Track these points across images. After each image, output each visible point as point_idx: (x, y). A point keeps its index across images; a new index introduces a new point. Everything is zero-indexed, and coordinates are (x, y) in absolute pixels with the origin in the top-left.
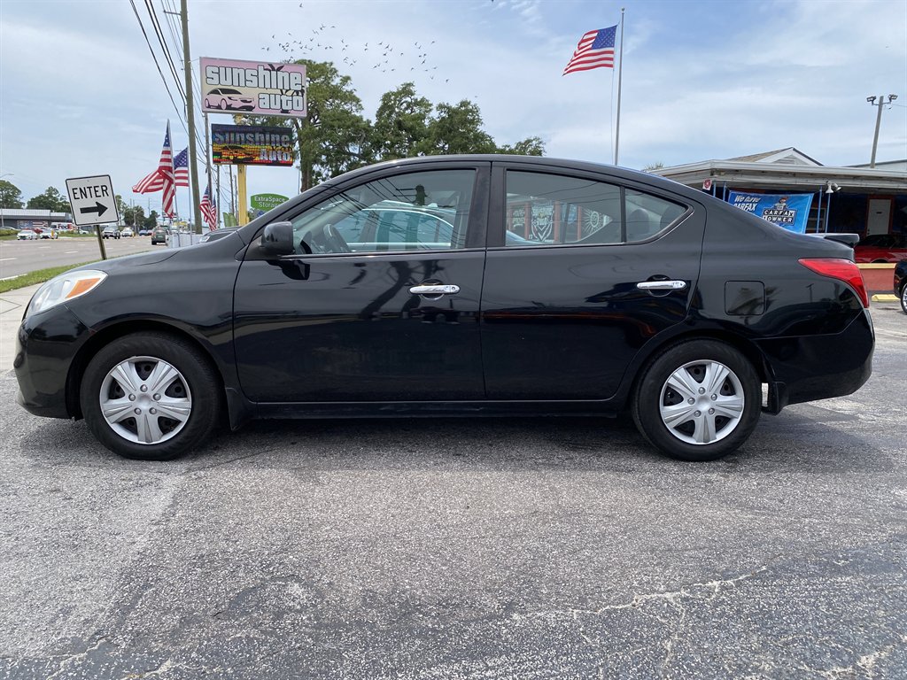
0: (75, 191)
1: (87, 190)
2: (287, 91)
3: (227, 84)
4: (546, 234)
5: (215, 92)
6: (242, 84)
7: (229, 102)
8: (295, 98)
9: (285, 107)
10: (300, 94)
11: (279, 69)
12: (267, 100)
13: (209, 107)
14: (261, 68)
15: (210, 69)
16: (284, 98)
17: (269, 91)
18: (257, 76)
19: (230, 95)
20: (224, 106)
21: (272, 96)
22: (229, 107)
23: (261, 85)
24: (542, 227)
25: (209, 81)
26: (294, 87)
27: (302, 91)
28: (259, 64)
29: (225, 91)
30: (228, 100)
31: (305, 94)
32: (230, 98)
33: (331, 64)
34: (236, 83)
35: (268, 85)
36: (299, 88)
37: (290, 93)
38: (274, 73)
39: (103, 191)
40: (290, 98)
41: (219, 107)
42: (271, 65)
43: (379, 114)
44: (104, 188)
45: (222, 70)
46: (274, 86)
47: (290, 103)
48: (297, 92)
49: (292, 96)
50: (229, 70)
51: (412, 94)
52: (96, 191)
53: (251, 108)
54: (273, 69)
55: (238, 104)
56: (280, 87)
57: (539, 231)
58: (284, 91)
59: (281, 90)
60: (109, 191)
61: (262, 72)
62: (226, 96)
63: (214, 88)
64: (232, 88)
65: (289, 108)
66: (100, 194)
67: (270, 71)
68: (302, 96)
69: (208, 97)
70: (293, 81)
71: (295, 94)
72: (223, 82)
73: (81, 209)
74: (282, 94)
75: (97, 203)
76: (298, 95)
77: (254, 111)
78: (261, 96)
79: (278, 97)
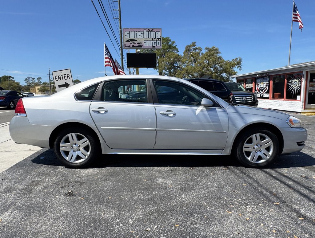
0: (56, 77)
1: (61, 76)
2: (154, 39)
4: (265, 91)
5: (128, 41)
6: (138, 37)
7: (133, 44)
8: (158, 41)
10: (159, 40)
11: (152, 31)
12: (147, 43)
13: (126, 47)
14: (145, 31)
15: (126, 32)
16: (153, 42)
17: (148, 39)
18: (144, 34)
20: (131, 46)
21: (149, 41)
22: (133, 46)
23: (145, 37)
24: (262, 88)
25: (126, 37)
26: (157, 37)
27: (160, 39)
28: (144, 29)
29: (132, 40)
31: (161, 40)
32: (133, 43)
33: (169, 38)
34: (136, 37)
35: (147, 37)
36: (159, 37)
38: (150, 32)
39: (68, 76)
40: (156, 42)
41: (129, 47)
42: (149, 29)
43: (184, 53)
44: (68, 75)
45: (131, 32)
46: (150, 37)
48: (158, 39)
49: (156, 41)
50: (133, 32)
52: (65, 77)
53: (141, 46)
54: (149, 31)
55: (137, 45)
56: (152, 37)
57: (260, 90)
58: (153, 39)
60: (70, 77)
62: (132, 42)
63: (128, 39)
64: (134, 39)
65: (155, 45)
66: (66, 78)
67: (148, 31)
68: (160, 40)
69: (125, 43)
70: (157, 35)
71: (157, 40)
72: (131, 37)
73: (59, 85)
74: (153, 40)
75: (65, 82)
76: (158, 40)
77: (142, 47)
78: (145, 42)
79: (151, 41)
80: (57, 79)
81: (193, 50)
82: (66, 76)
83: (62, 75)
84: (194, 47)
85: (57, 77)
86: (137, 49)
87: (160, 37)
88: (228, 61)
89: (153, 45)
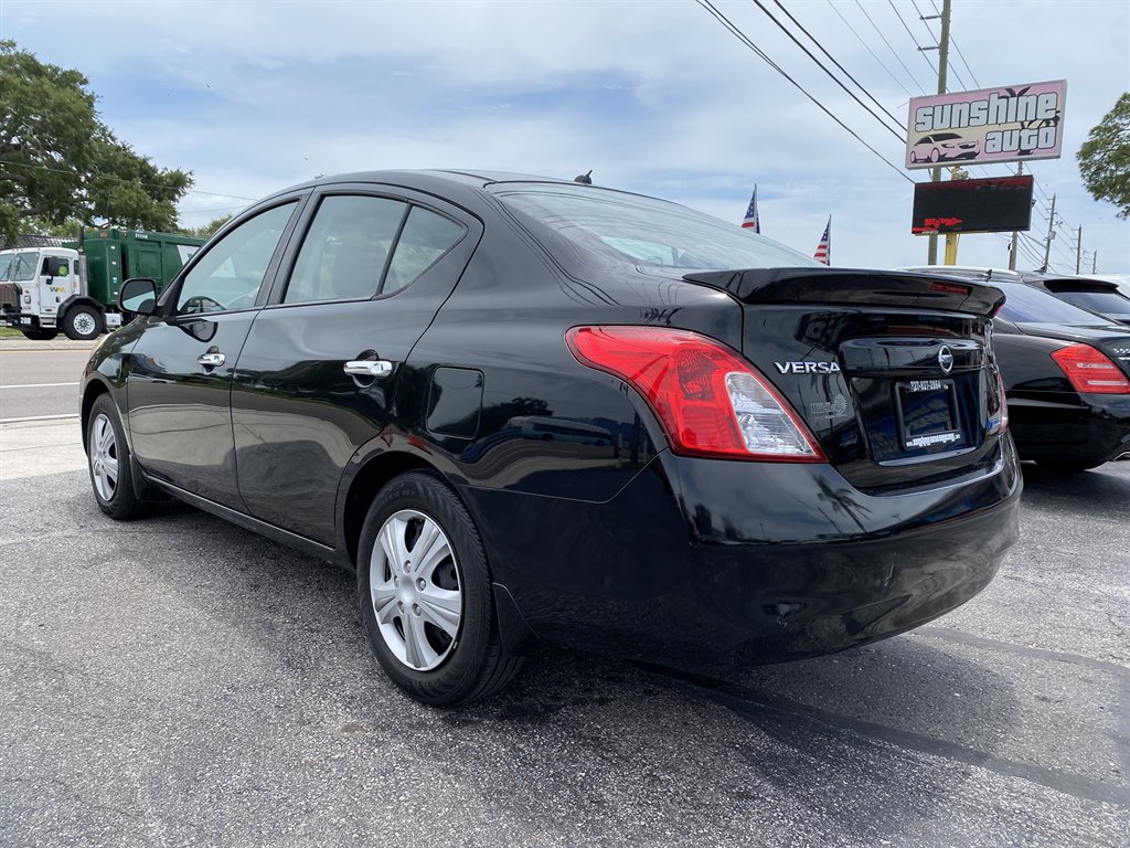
2: (1031, 122)
3: (942, 128)
5: (926, 140)
6: (964, 122)
7: (943, 151)
8: (1043, 131)
9: (1024, 146)
10: (1052, 123)
11: (1021, 94)
12: (998, 142)
13: (915, 161)
14: (994, 97)
15: (921, 112)
16: (1024, 134)
17: (1003, 128)
18: (987, 109)
19: (945, 142)
20: (935, 158)
21: (1007, 135)
22: (942, 158)
23: (991, 121)
25: (919, 127)
26: (1042, 115)
27: (1056, 119)
28: (991, 91)
29: (938, 138)
30: (940, 148)
31: (1061, 123)
32: (944, 146)
34: (955, 124)
35: (1002, 119)
36: (1052, 115)
37: (1035, 125)
38: (1013, 100)
40: (1035, 132)
41: (929, 160)
42: (1009, 90)
45: (938, 110)
46: (1011, 118)
47: (1034, 139)
48: (1047, 121)
49: (1038, 128)
50: (947, 109)
53: (972, 155)
54: (1013, 95)
55: (954, 152)
56: (1021, 117)
58: (1026, 124)
59: (1022, 123)
61: (995, 102)
62: (938, 144)
63: (924, 135)
64: (949, 131)
65: (1033, 145)
67: (1007, 98)
68: (1055, 126)
69: (916, 149)
70: (1042, 106)
71: (1044, 124)
72: (937, 125)
74: (1023, 128)
76: (1048, 126)
77: (978, 159)
78: (989, 137)
79: (1016, 134)
86: (957, 166)
87: (1057, 112)
89: (1022, 148)
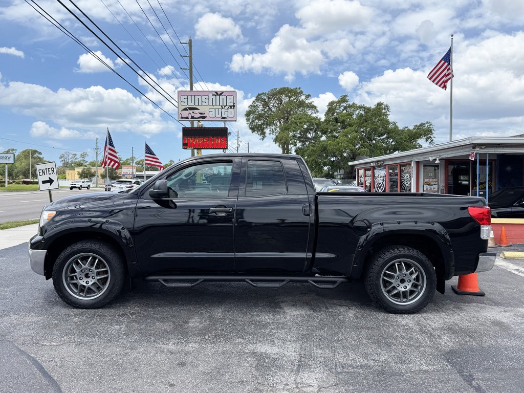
2: (225, 106)
3: (191, 105)
5: (185, 109)
6: (200, 104)
7: (193, 115)
8: (230, 110)
9: (223, 116)
10: (232, 108)
11: (221, 94)
12: (213, 113)
13: (182, 118)
14: (211, 95)
15: (183, 97)
16: (223, 111)
17: (215, 107)
18: (209, 99)
19: (193, 111)
20: (190, 117)
21: (217, 110)
22: (192, 117)
23: (211, 104)
25: (183, 104)
26: (229, 104)
27: (234, 106)
28: (210, 92)
29: (191, 109)
30: (192, 113)
32: (193, 112)
33: (300, 88)
34: (197, 104)
35: (214, 104)
36: (232, 104)
37: (226, 107)
38: (218, 97)
41: (187, 118)
42: (216, 92)
43: (327, 114)
44: (53, 169)
45: (189, 97)
46: (218, 104)
47: (226, 113)
48: (231, 106)
49: (228, 109)
50: (193, 97)
51: (347, 101)
53: (204, 117)
54: (218, 95)
55: (197, 115)
56: (221, 104)
58: (223, 107)
59: (222, 106)
60: (55, 171)
61: (211, 97)
62: (191, 111)
63: (185, 107)
64: (194, 107)
65: (226, 116)
66: (50, 172)
67: (216, 95)
68: (234, 109)
69: (181, 112)
70: (228, 100)
71: (230, 108)
72: (190, 103)
73: (42, 181)
75: (49, 178)
76: (231, 108)
77: (206, 119)
78: (210, 110)
79: (220, 110)
80: (41, 174)
81: (343, 110)
82: (50, 170)
83: (46, 169)
84: (345, 105)
85: (41, 171)
86: (199, 121)
87: (234, 103)
88: (406, 129)
